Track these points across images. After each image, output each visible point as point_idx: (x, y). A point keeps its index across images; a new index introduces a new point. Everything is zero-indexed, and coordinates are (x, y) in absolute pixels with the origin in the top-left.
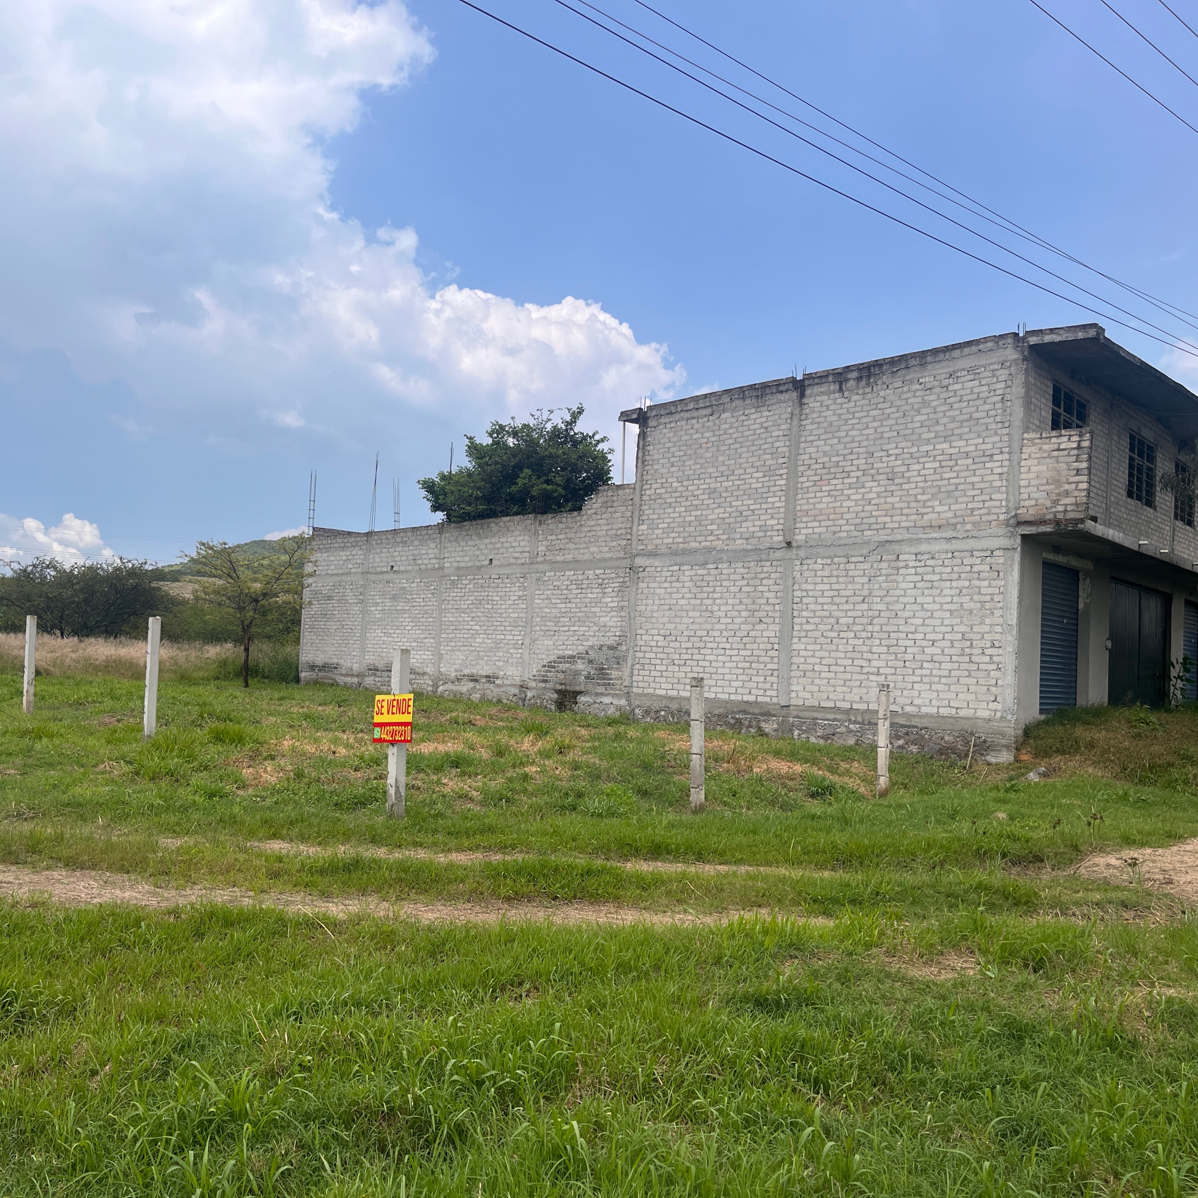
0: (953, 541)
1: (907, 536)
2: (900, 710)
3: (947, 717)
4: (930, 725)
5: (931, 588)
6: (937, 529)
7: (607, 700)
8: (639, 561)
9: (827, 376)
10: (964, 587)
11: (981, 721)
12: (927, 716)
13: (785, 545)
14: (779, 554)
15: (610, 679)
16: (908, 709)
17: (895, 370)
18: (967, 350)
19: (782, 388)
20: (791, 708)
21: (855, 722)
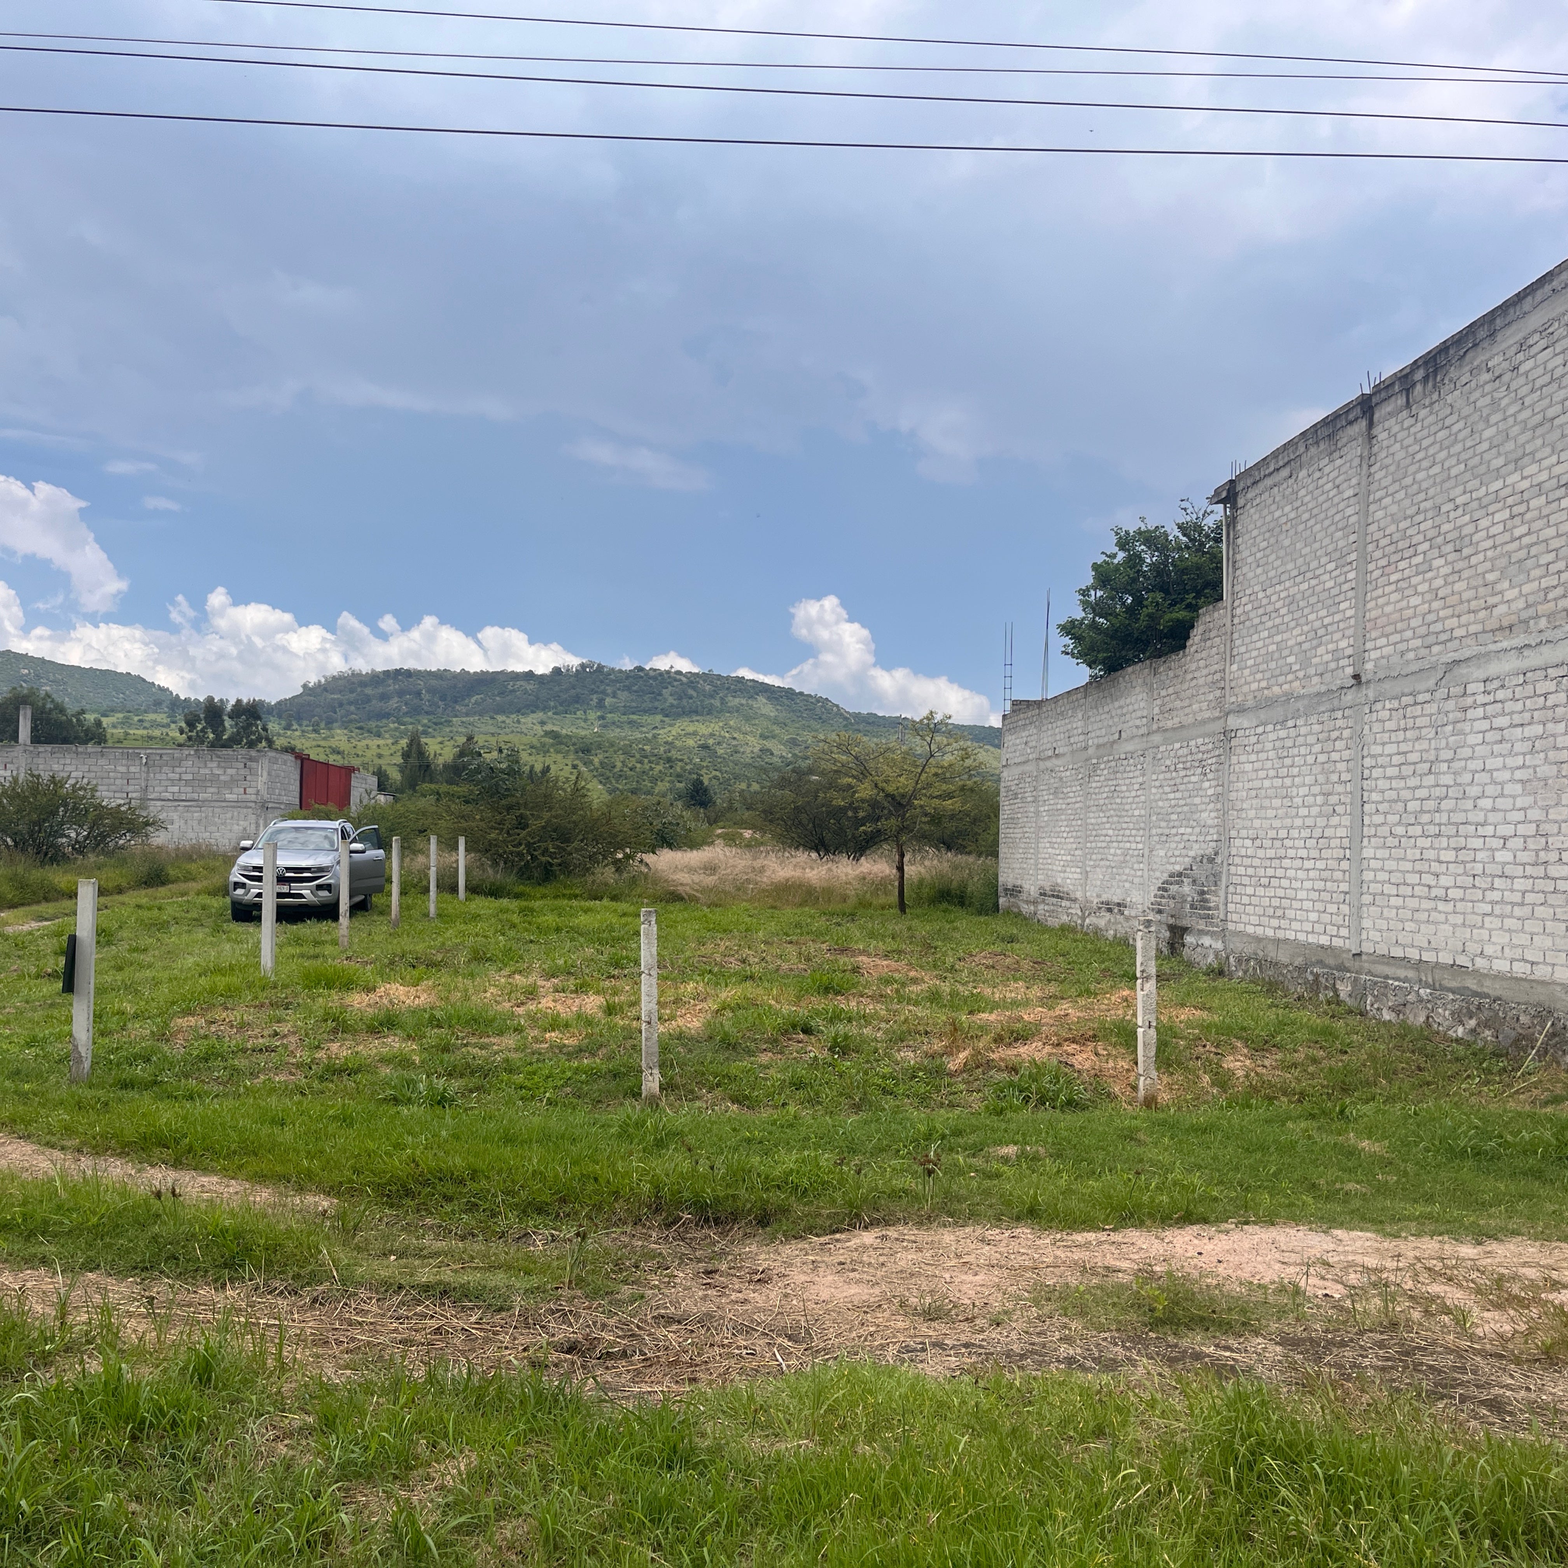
0: (1526, 652)
1: (1476, 650)
2: (1469, 965)
3: (1522, 979)
4: (1506, 994)
5: (1501, 742)
6: (1507, 631)
7: (1207, 941)
8: (1233, 722)
9: (1392, 384)
10: (1537, 737)
11: (1558, 988)
12: (1499, 977)
13: (1353, 682)
14: (1349, 697)
15: (1209, 909)
16: (1480, 963)
17: (1461, 353)
18: (1539, 295)
19: (1351, 417)
20: (1364, 957)
21: (1427, 985)
